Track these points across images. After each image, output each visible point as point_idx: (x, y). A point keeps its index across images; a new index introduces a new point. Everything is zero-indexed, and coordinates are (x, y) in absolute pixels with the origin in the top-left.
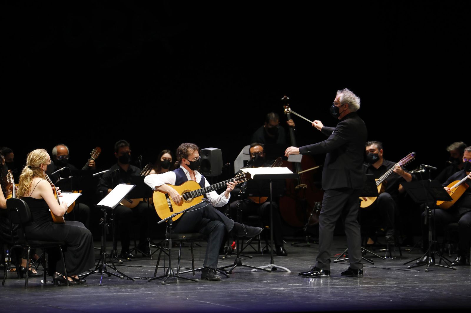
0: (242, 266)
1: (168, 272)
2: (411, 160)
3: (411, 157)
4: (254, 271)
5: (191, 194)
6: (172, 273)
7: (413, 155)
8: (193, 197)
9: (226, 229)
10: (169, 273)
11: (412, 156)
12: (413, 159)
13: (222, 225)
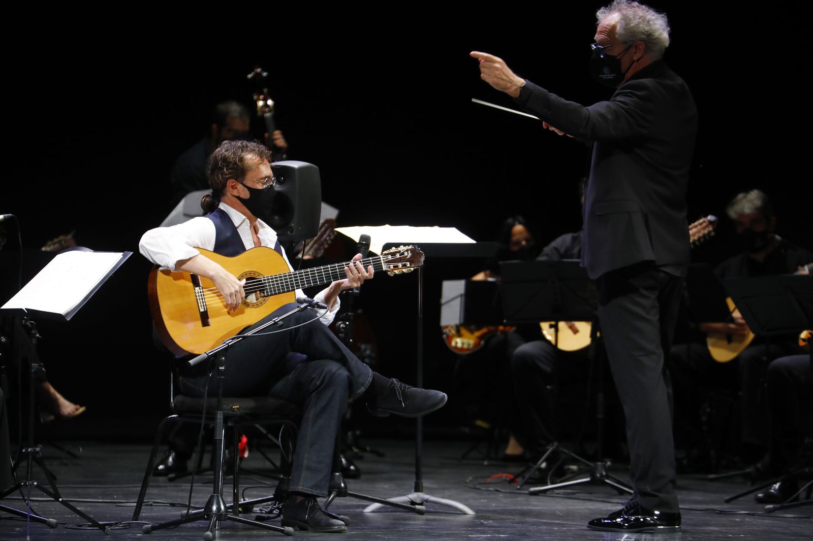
0: (348, 498)
1: (212, 505)
2: (704, 236)
3: (704, 228)
4: (373, 512)
5: (262, 284)
6: (222, 507)
7: (710, 222)
8: (267, 292)
9: (351, 384)
10: (214, 508)
11: (707, 226)
12: (709, 232)
13: (344, 373)
